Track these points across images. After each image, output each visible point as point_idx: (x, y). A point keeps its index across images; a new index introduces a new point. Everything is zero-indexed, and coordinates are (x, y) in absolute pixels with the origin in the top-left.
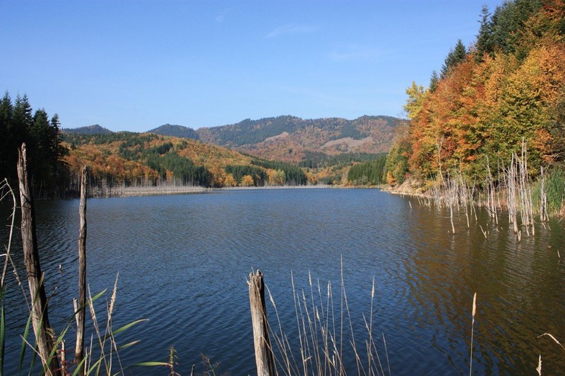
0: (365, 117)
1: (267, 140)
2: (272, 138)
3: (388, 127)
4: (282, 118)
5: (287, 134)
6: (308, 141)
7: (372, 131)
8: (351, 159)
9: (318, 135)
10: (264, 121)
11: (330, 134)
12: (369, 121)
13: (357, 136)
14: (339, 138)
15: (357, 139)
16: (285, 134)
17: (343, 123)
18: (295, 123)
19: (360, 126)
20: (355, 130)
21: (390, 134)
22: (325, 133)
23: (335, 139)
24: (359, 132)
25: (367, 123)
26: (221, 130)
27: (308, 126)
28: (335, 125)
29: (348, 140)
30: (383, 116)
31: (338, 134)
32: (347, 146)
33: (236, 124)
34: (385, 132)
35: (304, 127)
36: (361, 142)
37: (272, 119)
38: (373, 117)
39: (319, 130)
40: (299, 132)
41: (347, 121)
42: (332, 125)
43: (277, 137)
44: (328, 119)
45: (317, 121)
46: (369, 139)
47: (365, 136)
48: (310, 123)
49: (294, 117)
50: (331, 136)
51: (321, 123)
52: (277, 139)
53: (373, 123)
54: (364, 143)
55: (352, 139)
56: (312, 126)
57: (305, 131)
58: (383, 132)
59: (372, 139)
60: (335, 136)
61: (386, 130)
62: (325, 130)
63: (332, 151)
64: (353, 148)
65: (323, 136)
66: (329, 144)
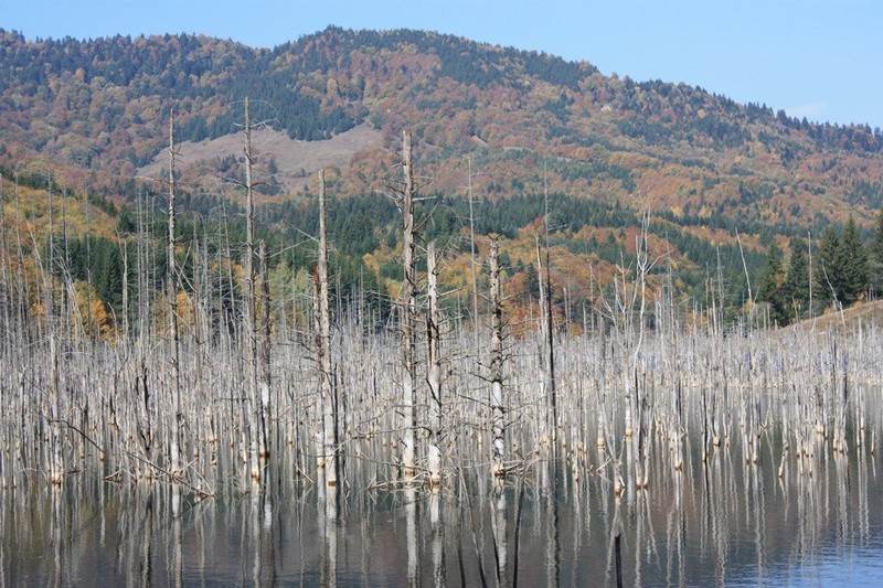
0: (333, 35)
3: (447, 83)
6: (72, 142)
7: (371, 102)
9: (112, 116)
12: (356, 54)
13: (306, 123)
14: (222, 128)
15: (305, 133)
17: (228, 62)
19: (317, 75)
20: (294, 97)
21: (462, 116)
22: (148, 106)
23: (202, 136)
25: (347, 63)
27: (57, 69)
28: (189, 68)
29: (268, 139)
31: (212, 111)
32: (273, 169)
34: (435, 106)
35: (38, 77)
36: (336, 150)
38: (368, 38)
39: (117, 90)
40: (17, 98)
41: (246, 53)
44: (153, 42)
45: (100, 48)
46: (364, 138)
47: (344, 123)
48: (66, 56)
51: (122, 60)
53: (374, 64)
54: (349, 153)
55: (284, 135)
56: (79, 72)
57: (50, 96)
58: (423, 106)
59: (379, 136)
60: (200, 120)
61: (438, 95)
62: (147, 91)
63: (212, 183)
64: (303, 174)
65: (139, 121)
66: (181, 156)
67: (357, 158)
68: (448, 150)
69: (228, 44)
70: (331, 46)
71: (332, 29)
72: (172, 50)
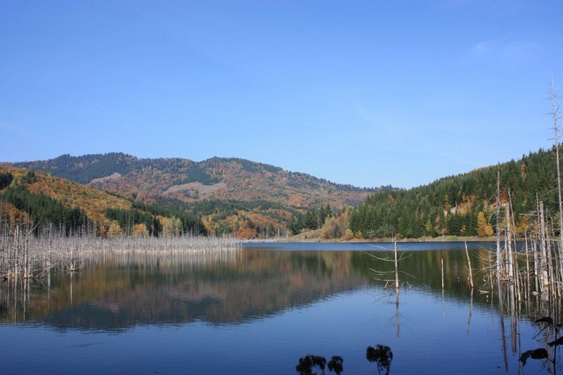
0: (215, 159)
1: (94, 181)
2: (101, 180)
3: (243, 171)
4: (112, 156)
5: (120, 175)
6: (147, 185)
7: (224, 176)
8: (232, 206)
9: (157, 178)
10: (88, 158)
11: (173, 177)
12: (220, 164)
13: (207, 181)
14: (186, 182)
15: (207, 183)
16: (116, 176)
17: (188, 165)
18: (128, 163)
19: (210, 169)
20: (204, 174)
21: (247, 180)
22: (167, 176)
23: (180, 183)
24: (209, 176)
25: (218, 166)
26: (30, 166)
27: (145, 166)
28: (178, 166)
29: (196, 185)
30: (237, 159)
31: (183, 177)
32: (197, 193)
33: (50, 161)
34: (240, 177)
35: (140, 168)
36: (214, 188)
37: (98, 157)
38: (224, 160)
39: (160, 172)
40: (134, 173)
41: (193, 163)
42: (174, 167)
43: (108, 178)
44: (169, 160)
45: (156, 161)
46: (222, 185)
47: (217, 181)
48: (147, 163)
49: (127, 155)
50: (175, 179)
51: (161, 164)
52: (108, 182)
53: (225, 166)
54: (217, 189)
55: (201, 184)
56: (150, 167)
57: (142, 173)
58: (237, 177)
59: (225, 184)
60: (180, 180)
61: (241, 174)
62: (167, 172)
63: (180, 197)
64: (205, 194)
65: (164, 180)
66: (174, 189)
67: (218, 190)
68: (242, 189)
69: (189, 160)
70: (215, 162)
71: (215, 157)
72: (174, 162)
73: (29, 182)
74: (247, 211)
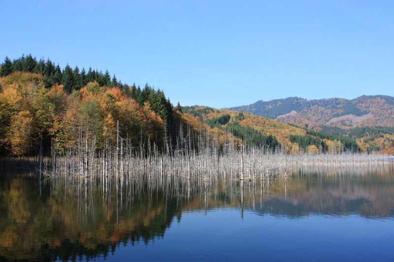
0: (364, 97)
1: (279, 117)
2: (284, 116)
3: (386, 105)
4: (290, 100)
5: (296, 112)
6: (315, 118)
7: (371, 109)
8: (379, 131)
9: (322, 113)
10: (275, 102)
11: (333, 112)
12: (368, 100)
13: (358, 113)
14: (342, 115)
15: (358, 115)
16: (294, 113)
17: (344, 102)
18: (301, 103)
19: (361, 104)
20: (356, 108)
21: (389, 111)
22: (329, 111)
23: (338, 116)
24: (359, 110)
25: (366, 102)
26: (239, 109)
27: (313, 105)
28: (336, 104)
29: (350, 116)
30: (381, 96)
31: (340, 111)
32: (351, 122)
33: (251, 105)
34: (384, 109)
35: (309, 107)
36: (363, 118)
37: (281, 100)
38: (371, 97)
39: (323, 108)
40: (305, 110)
41: (347, 101)
42: (333, 104)
43: (288, 114)
44: (330, 99)
45: (320, 101)
46: (370, 116)
47: (366, 113)
48: (314, 103)
49: (300, 99)
50: (335, 113)
51: (324, 103)
52: (288, 117)
53: (372, 102)
54: (366, 118)
55: (354, 116)
56: (317, 105)
57: (311, 110)
58: (381, 109)
59: (372, 115)
60: (338, 113)
61: (385, 107)
62: (329, 108)
63: (339, 126)
64: (357, 123)
65: (327, 114)
66: (334, 120)
67: (367, 120)
68: (386, 118)
69: (344, 99)
70: (363, 99)
71: (364, 95)
72: (333, 101)
73: (240, 120)
74: (391, 134)
